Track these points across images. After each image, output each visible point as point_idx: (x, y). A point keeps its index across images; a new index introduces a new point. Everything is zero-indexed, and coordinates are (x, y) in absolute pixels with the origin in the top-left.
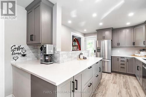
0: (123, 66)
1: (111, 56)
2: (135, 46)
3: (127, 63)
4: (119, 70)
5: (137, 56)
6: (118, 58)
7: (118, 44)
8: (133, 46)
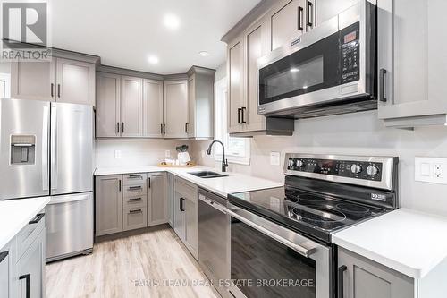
0: (135, 206)
1: (95, 177)
2: (166, 136)
3: (150, 191)
4: (125, 222)
5: (171, 166)
6: (118, 181)
7: (120, 128)
8: (160, 135)
